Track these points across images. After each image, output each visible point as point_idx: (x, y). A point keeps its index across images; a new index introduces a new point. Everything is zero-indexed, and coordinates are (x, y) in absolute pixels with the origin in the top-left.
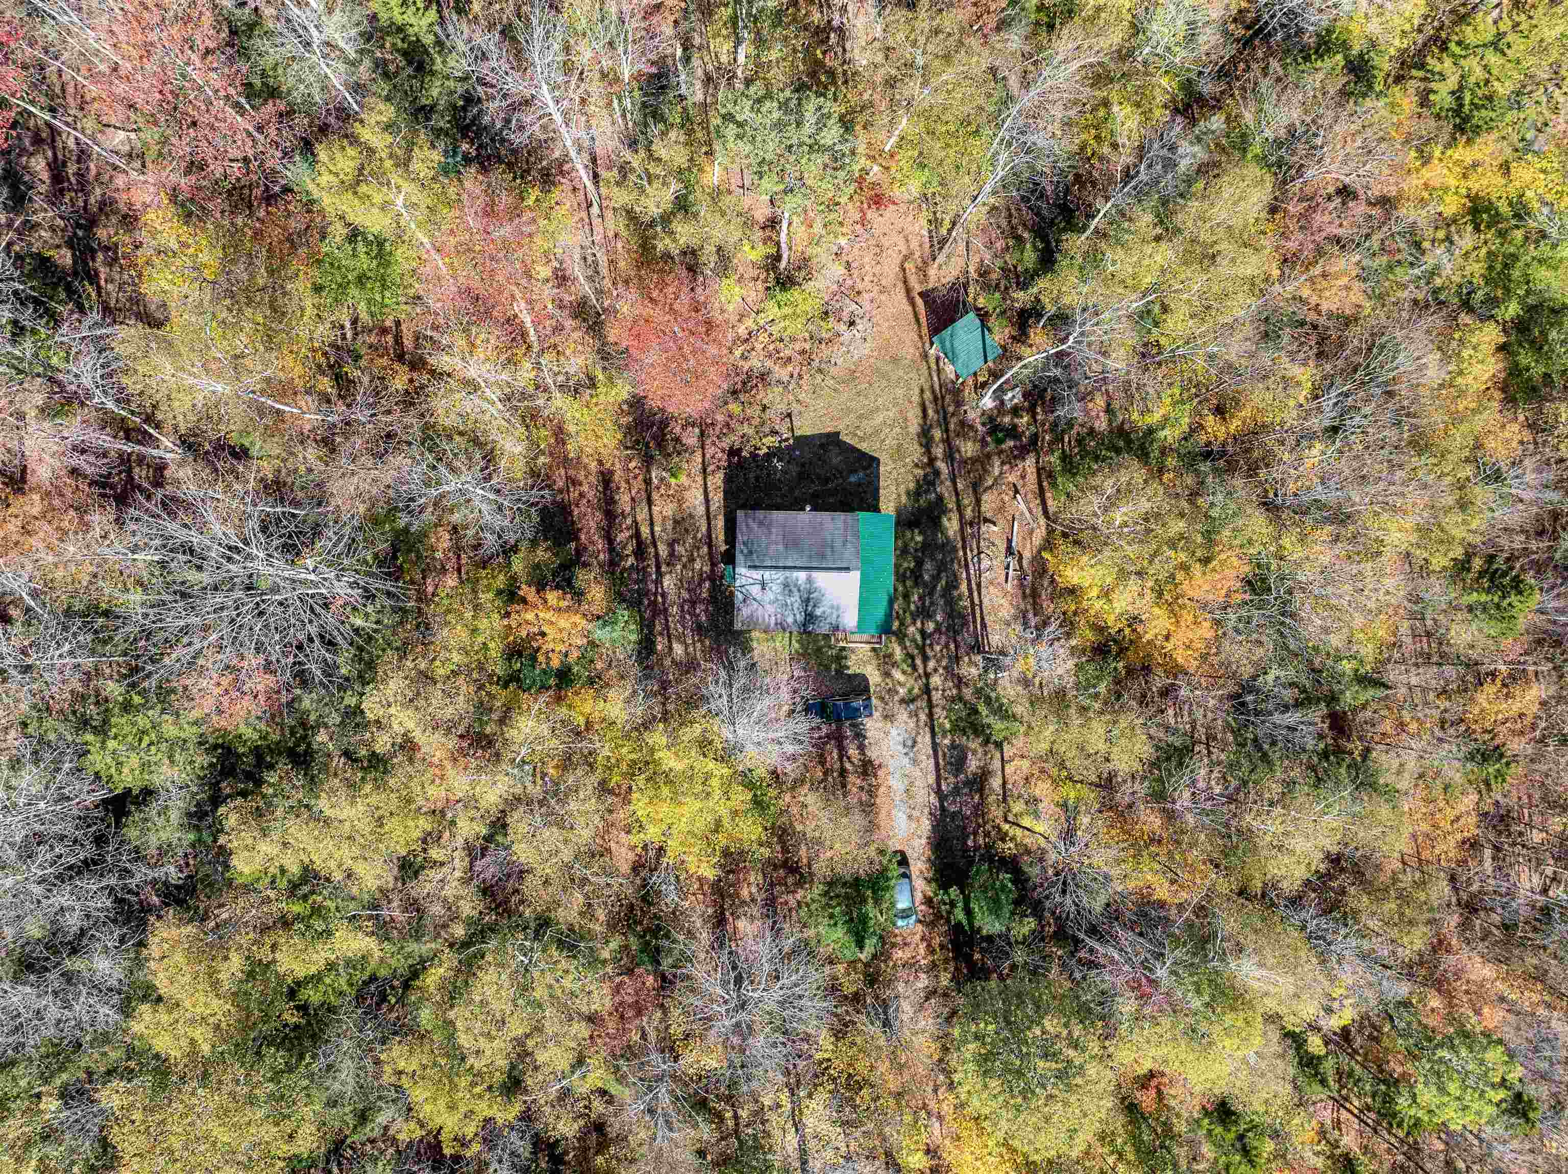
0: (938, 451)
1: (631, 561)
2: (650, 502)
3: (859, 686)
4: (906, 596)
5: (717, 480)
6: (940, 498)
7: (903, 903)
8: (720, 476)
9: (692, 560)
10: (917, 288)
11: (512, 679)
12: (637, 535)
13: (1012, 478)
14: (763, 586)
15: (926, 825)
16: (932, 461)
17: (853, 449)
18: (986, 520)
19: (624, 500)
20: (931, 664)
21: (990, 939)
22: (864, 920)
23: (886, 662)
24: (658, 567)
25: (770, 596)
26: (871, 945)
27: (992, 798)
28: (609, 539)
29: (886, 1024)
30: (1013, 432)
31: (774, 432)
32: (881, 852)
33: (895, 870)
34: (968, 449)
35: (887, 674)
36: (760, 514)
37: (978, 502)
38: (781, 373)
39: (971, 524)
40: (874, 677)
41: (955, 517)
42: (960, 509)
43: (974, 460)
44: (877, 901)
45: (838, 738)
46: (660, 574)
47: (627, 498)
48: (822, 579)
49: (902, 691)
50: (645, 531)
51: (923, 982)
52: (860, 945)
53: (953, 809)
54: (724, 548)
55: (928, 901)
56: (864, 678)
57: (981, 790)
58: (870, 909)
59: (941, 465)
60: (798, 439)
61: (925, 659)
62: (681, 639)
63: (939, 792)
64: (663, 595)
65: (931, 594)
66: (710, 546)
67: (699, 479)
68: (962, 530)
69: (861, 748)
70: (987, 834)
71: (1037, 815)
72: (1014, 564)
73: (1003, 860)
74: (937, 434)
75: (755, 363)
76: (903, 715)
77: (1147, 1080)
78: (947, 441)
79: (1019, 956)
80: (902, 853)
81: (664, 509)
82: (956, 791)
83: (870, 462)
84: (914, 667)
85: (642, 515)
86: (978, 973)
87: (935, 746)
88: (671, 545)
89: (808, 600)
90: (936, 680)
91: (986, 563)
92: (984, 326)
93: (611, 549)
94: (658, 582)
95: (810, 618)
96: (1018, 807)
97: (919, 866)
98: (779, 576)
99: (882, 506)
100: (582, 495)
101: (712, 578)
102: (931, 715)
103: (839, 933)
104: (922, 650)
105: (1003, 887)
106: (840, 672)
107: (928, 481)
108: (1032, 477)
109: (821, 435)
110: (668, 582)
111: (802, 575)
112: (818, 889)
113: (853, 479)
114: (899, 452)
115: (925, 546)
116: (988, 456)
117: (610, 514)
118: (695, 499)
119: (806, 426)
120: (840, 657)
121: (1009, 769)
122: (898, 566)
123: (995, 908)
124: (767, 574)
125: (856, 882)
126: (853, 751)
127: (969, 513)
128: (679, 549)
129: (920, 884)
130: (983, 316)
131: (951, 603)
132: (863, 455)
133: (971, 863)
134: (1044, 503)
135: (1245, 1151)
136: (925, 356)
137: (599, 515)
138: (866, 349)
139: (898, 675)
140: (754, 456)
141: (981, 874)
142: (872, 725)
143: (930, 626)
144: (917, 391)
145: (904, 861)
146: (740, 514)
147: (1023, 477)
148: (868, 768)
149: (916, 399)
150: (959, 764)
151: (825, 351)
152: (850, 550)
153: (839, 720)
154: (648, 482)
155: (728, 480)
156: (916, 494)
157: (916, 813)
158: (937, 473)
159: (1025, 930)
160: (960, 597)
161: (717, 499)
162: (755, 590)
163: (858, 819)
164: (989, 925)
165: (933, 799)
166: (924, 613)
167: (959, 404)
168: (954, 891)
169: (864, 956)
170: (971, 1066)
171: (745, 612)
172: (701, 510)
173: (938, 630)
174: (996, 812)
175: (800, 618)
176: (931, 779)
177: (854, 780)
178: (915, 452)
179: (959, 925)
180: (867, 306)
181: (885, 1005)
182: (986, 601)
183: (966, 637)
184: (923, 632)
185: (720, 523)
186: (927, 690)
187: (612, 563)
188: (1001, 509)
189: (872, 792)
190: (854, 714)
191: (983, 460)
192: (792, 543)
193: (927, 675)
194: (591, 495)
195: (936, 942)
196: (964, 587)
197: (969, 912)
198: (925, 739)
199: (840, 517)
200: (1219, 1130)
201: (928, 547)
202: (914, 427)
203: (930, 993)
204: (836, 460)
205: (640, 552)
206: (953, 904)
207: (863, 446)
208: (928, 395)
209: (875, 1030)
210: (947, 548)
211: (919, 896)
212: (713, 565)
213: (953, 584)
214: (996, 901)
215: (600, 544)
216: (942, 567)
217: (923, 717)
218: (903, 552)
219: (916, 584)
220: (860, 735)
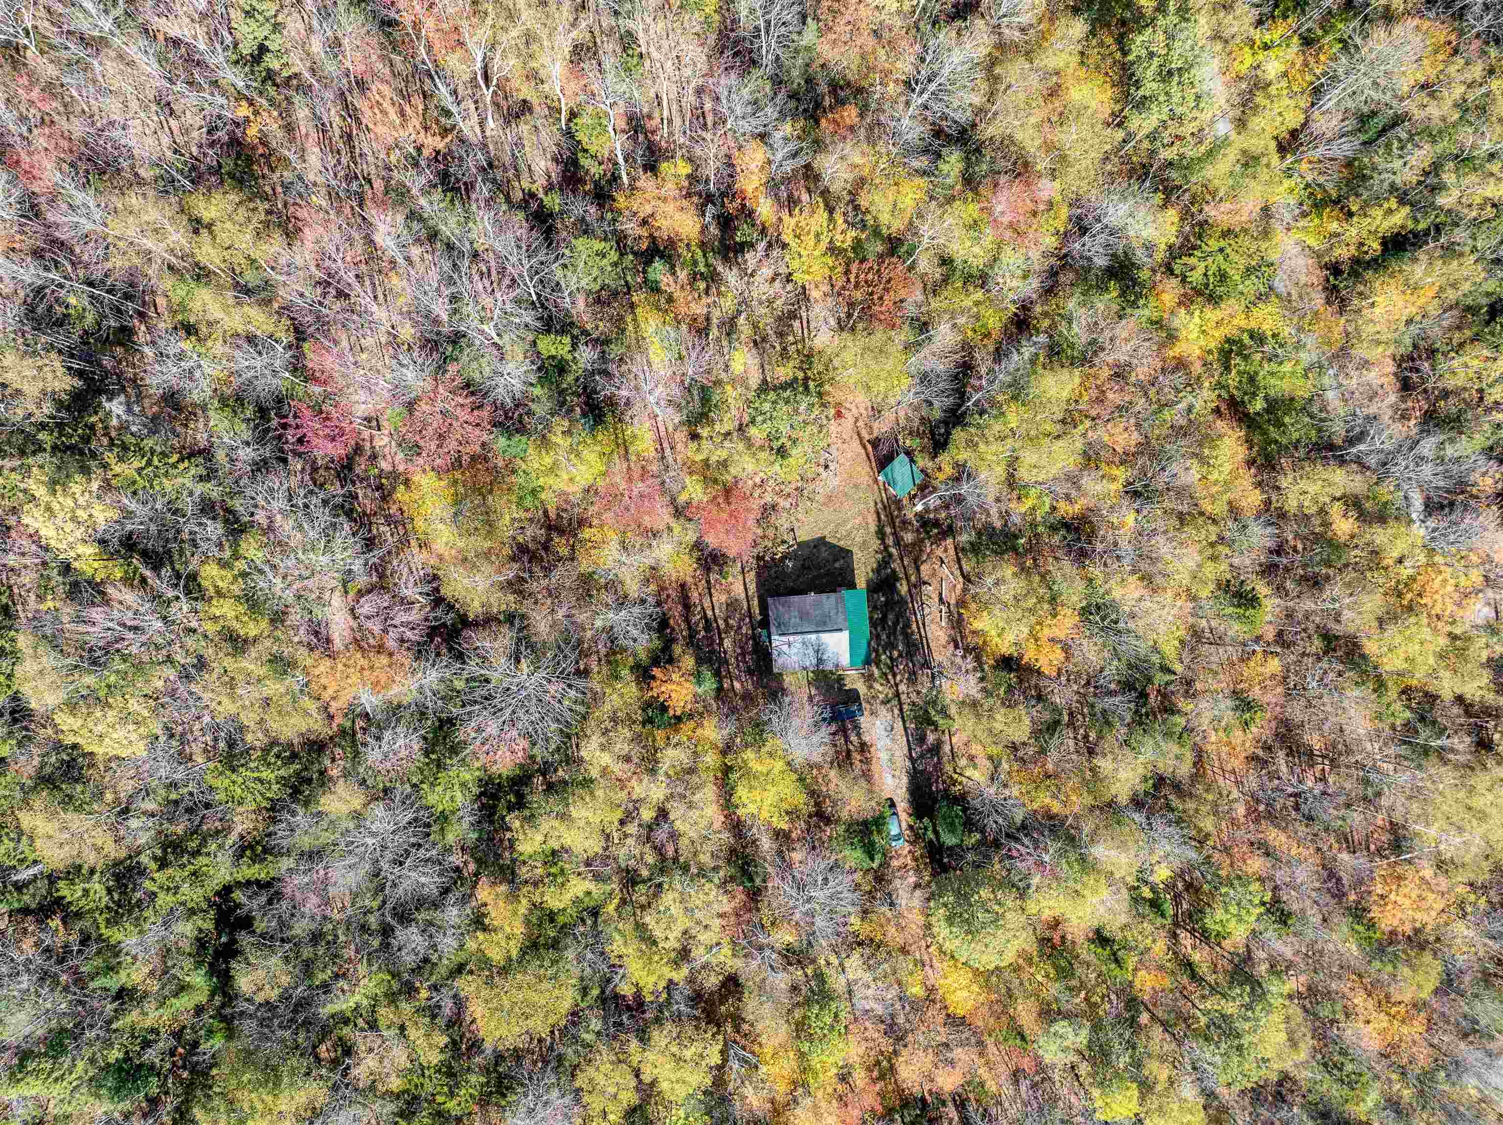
0: (890, 541)
1: (703, 633)
2: (711, 596)
3: (853, 697)
4: (878, 637)
5: (751, 576)
6: (894, 571)
7: (894, 830)
8: (753, 574)
9: (740, 628)
10: (867, 437)
11: (649, 721)
12: (705, 616)
13: (939, 552)
14: (789, 645)
15: (905, 780)
16: (886, 548)
17: (835, 546)
18: (925, 583)
19: (694, 596)
20: (898, 678)
21: (950, 848)
22: (872, 844)
23: (869, 679)
24: (720, 634)
25: (794, 650)
26: (878, 858)
27: (945, 759)
28: (687, 621)
29: (892, 904)
30: (936, 523)
31: (784, 542)
32: (879, 804)
33: (888, 812)
34: (909, 537)
35: (870, 687)
36: (783, 599)
37: (918, 569)
38: (783, 503)
39: (915, 586)
40: (862, 688)
41: (904, 582)
42: (908, 579)
43: (913, 544)
44: (879, 832)
45: (844, 731)
46: (721, 640)
47: (696, 594)
48: (825, 637)
49: (881, 696)
50: (709, 613)
51: (912, 879)
52: (872, 859)
53: (921, 768)
54: (759, 618)
55: (911, 827)
56: (855, 691)
57: (938, 753)
58: (876, 838)
59: (893, 550)
60: (799, 544)
61: (894, 676)
62: (738, 678)
63: (911, 758)
64: (725, 652)
65: (895, 633)
66: (750, 617)
67: (740, 577)
68: (910, 591)
69: (859, 735)
70: (944, 782)
71: (975, 767)
72: (944, 609)
73: (955, 797)
74: (888, 530)
75: (768, 498)
76: (883, 711)
77: (1055, 924)
78: (895, 534)
79: (970, 857)
80: (891, 799)
81: (720, 598)
82: (922, 756)
83: (845, 554)
84: (888, 682)
85: (707, 604)
86: (945, 869)
87: (905, 729)
88: (726, 621)
89: (818, 651)
90: (902, 688)
91: (927, 610)
92: (912, 461)
93: (690, 628)
94: (721, 644)
95: (820, 661)
96: (963, 762)
97: (902, 806)
98: (799, 638)
99: (857, 581)
100: (668, 596)
101: (754, 637)
102: (901, 710)
103: (859, 854)
104: (891, 668)
105: (957, 816)
106: (840, 689)
107: (885, 562)
108: (952, 552)
109: (813, 540)
110: (727, 643)
111: (813, 637)
112: (841, 829)
113: (837, 565)
114: (864, 545)
115: (887, 603)
116: (922, 541)
117: (687, 606)
118: (738, 590)
119: (804, 535)
120: (840, 679)
121: (954, 740)
122: (871, 618)
123: (952, 830)
124: (791, 638)
125: (865, 823)
126: (853, 738)
127: (913, 578)
128: (731, 622)
129: (903, 816)
130: (909, 453)
131: (907, 636)
132: (841, 549)
133: (935, 801)
134: (961, 568)
135: (1117, 961)
136: (876, 481)
137: (680, 608)
138: (836, 482)
139: (877, 686)
140: (773, 559)
141: (943, 808)
142: (864, 721)
143: (895, 654)
144: (872, 504)
145: (893, 805)
146: (770, 601)
147: (946, 550)
148: (864, 747)
149: (872, 510)
150: (922, 739)
151: (811, 487)
152: (841, 617)
153: (843, 721)
154: (708, 582)
155: (758, 575)
156: (878, 571)
157: (897, 773)
158: (890, 555)
159: (973, 840)
160: (912, 633)
161: (752, 588)
162: (785, 648)
163: (863, 783)
164: (949, 840)
165: (908, 763)
166: (891, 646)
167: (900, 509)
168: (926, 820)
169: (875, 865)
170: (942, 923)
171: (780, 661)
172: (743, 595)
173: (900, 655)
174: (948, 768)
175: (814, 661)
176: (906, 750)
177: (856, 756)
178: (875, 544)
179: (931, 841)
180: (835, 453)
181: (890, 895)
182: (929, 635)
183: (919, 658)
184: (891, 658)
185: (755, 602)
186: (897, 695)
187: (691, 637)
188: (934, 574)
189: (867, 761)
190: (852, 716)
191: (918, 544)
192: (804, 616)
193: (897, 685)
194: (674, 595)
195: (918, 854)
196: (914, 626)
197: (936, 832)
198: (899, 725)
199: (833, 596)
200: (1099, 950)
201: (889, 605)
202: (873, 528)
203: (917, 886)
204: (824, 554)
205: (708, 627)
206: (926, 829)
207: (841, 543)
208: (880, 505)
209: (885, 909)
210: (902, 602)
211: (904, 825)
212: (754, 629)
213: (907, 625)
214: (952, 824)
215: (683, 626)
216: (899, 616)
217: (896, 711)
218: (873, 608)
219: (884, 629)
220: (857, 727)
